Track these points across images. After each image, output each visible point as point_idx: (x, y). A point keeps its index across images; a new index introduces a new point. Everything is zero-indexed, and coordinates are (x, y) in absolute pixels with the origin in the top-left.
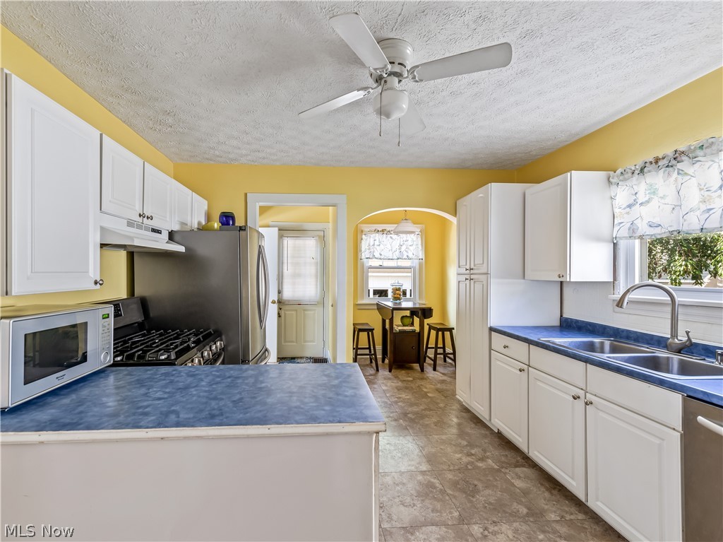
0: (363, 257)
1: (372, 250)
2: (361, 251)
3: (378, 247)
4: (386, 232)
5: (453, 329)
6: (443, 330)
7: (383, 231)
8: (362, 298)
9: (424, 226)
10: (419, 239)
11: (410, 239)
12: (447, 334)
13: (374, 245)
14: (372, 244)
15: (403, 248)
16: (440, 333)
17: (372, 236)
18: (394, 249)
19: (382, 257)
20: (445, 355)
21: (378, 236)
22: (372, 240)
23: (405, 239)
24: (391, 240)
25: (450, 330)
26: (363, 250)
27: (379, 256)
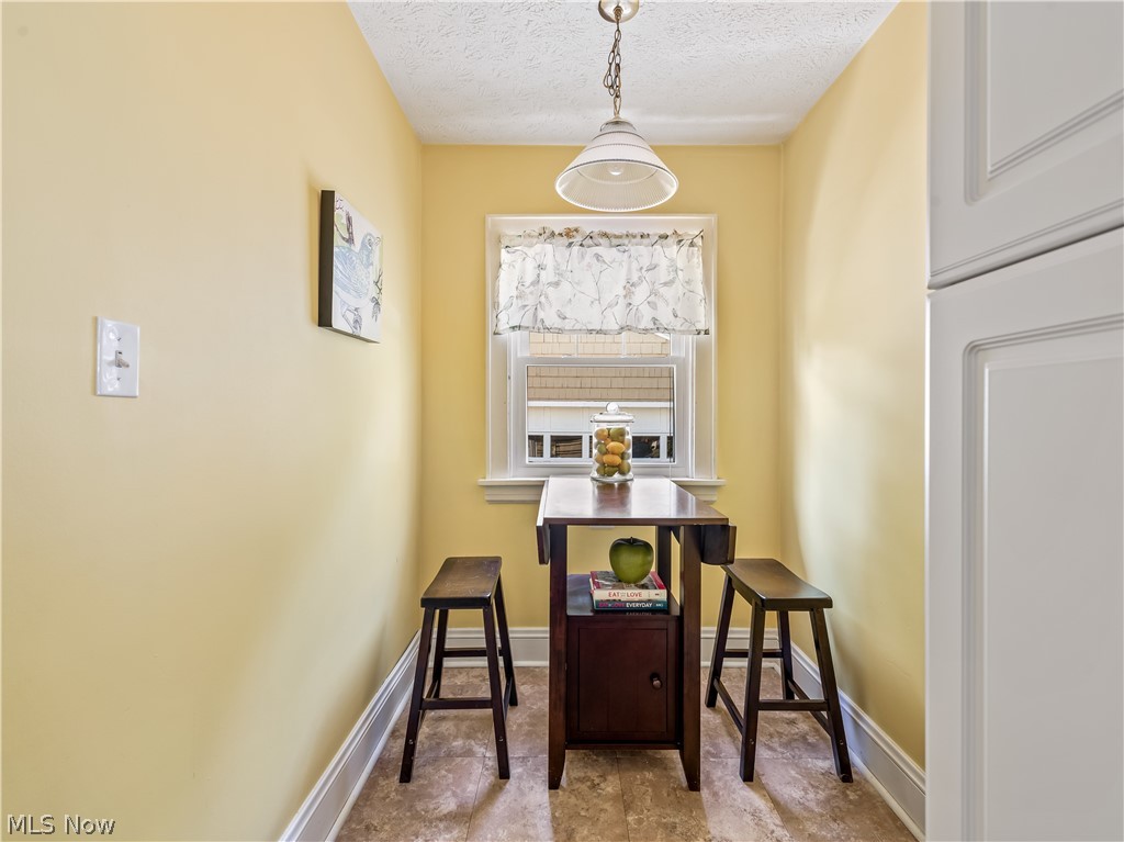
0: (503, 326)
1: (530, 301)
2: (496, 304)
3: (551, 291)
4: (578, 239)
5: (828, 603)
6: (784, 607)
7: (569, 233)
8: (502, 464)
9: (712, 218)
10: (697, 260)
11: (664, 263)
12: (801, 621)
13: (537, 282)
14: (529, 278)
15: (640, 294)
16: (771, 617)
17: (531, 252)
18: (608, 298)
19: (568, 325)
20: (792, 698)
21: (548, 252)
22: (530, 266)
23: (646, 262)
24: (597, 266)
25: (818, 607)
26: (503, 300)
27: (558, 323)
